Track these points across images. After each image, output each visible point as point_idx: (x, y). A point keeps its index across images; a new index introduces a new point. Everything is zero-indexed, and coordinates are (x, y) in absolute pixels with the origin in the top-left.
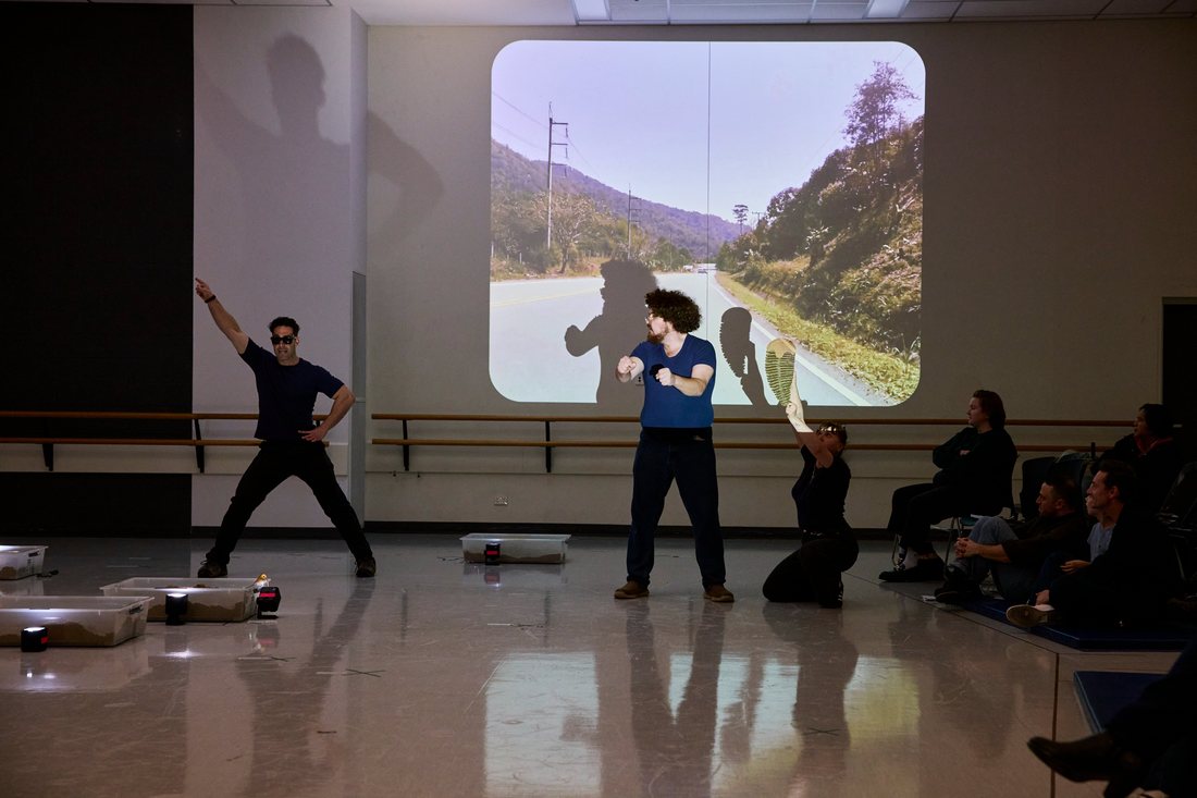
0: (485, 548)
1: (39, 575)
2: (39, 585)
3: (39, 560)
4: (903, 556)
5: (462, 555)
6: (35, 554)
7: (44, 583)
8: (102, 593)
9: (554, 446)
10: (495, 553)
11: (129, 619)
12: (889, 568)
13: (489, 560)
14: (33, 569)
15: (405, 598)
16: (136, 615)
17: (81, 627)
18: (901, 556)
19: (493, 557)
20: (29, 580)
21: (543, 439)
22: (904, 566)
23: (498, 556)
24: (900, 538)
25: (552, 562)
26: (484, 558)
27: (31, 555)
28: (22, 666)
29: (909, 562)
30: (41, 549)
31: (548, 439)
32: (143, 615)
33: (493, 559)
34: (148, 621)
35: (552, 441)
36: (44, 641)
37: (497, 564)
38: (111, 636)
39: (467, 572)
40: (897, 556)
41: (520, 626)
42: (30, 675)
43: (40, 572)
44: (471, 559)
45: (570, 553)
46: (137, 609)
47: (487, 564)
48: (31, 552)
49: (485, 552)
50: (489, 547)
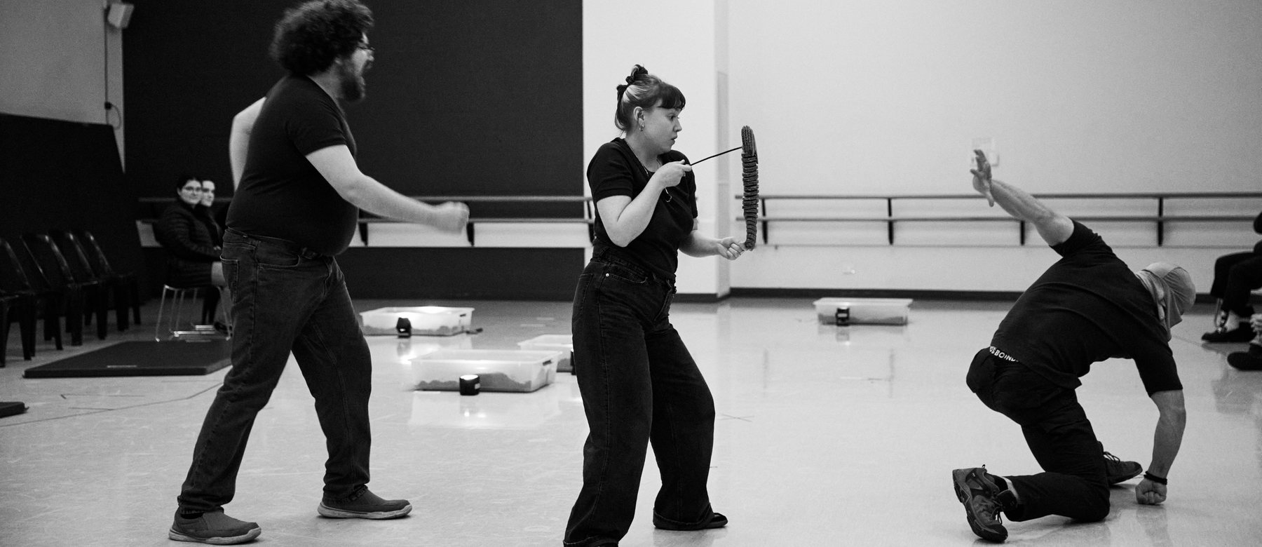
0: (835, 311)
1: (468, 332)
2: (467, 340)
3: (467, 321)
4: (1225, 319)
5: (816, 317)
6: (463, 315)
7: (472, 339)
8: (519, 348)
9: (896, 220)
10: (844, 315)
11: (543, 370)
12: (1211, 330)
13: (840, 322)
14: (463, 327)
15: (766, 354)
16: (548, 366)
17: (506, 376)
18: (1223, 318)
19: (843, 319)
20: (459, 336)
21: (885, 215)
22: (1226, 329)
23: (848, 318)
24: (1222, 301)
25: (898, 323)
26: (835, 320)
27: (461, 316)
28: (462, 407)
29: (1231, 324)
30: (468, 311)
31: (890, 214)
32: (553, 367)
33: (843, 320)
34: (559, 371)
35: (894, 216)
36: (477, 386)
37: (847, 325)
38: (529, 383)
39: (820, 332)
40: (1219, 318)
41: (870, 379)
42: (467, 414)
43: (468, 329)
44: (825, 320)
45: (913, 316)
46: (548, 362)
47: (838, 325)
48: (462, 313)
49: (837, 315)
50: (840, 311)
